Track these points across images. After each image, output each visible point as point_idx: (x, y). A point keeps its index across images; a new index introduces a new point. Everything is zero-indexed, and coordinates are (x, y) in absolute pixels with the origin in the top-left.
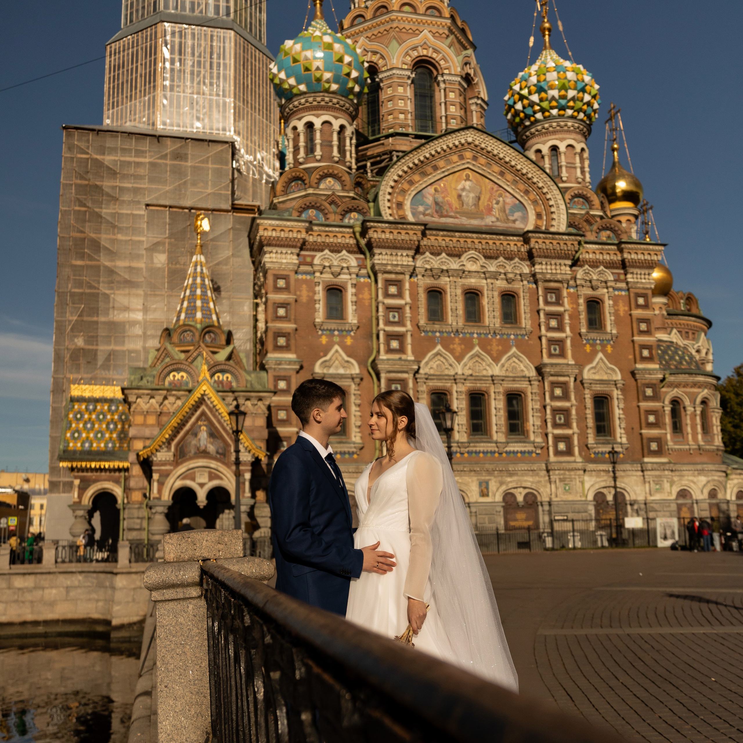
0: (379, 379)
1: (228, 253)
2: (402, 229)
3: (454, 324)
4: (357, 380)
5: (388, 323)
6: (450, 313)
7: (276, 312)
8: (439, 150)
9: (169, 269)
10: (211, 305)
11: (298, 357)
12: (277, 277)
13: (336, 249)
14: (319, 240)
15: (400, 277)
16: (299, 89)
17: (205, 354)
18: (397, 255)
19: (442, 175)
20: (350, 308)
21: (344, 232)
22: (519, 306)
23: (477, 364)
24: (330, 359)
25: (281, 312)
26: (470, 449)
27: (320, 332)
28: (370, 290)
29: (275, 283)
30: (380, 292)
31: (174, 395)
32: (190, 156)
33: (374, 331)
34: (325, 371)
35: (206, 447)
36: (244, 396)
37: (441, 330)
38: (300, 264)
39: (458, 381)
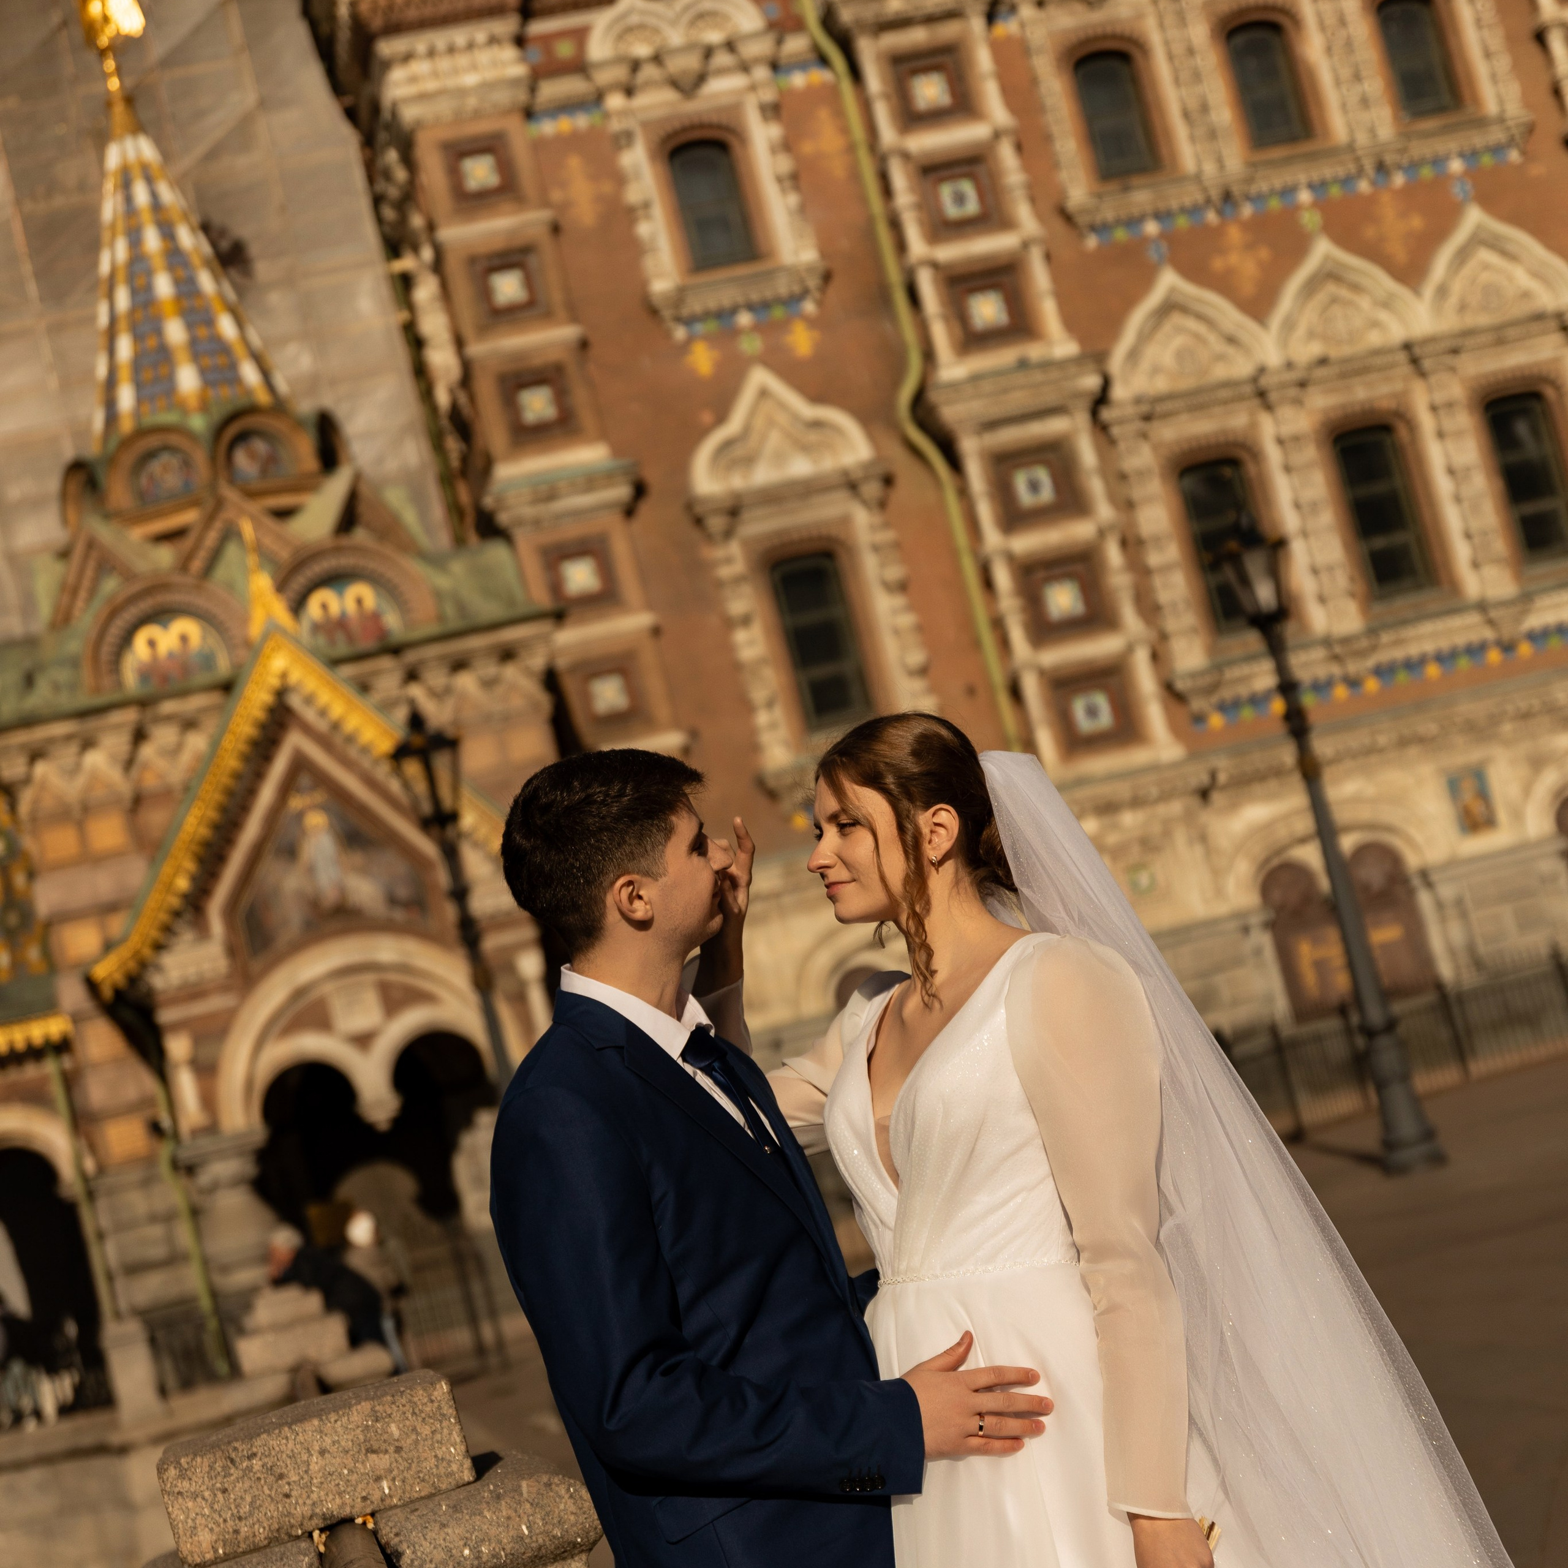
0: (955, 462)
1: (246, 98)
3: (1209, 169)
4: (872, 489)
5: (942, 228)
6: (1180, 131)
7: (485, 293)
9: (27, 221)
10: (226, 326)
11: (617, 451)
12: (457, 152)
15: (948, 31)
17: (247, 529)
20: (776, 205)
22: (1457, 31)
23: (1337, 311)
24: (747, 430)
25: (508, 287)
26: (1383, 656)
27: (680, 333)
28: (839, 113)
29: (455, 175)
30: (882, 114)
31: (169, 718)
33: (894, 276)
34: (737, 482)
35: (342, 891)
36: (442, 658)
37: (1162, 206)
38: (536, 77)
39: (1273, 396)
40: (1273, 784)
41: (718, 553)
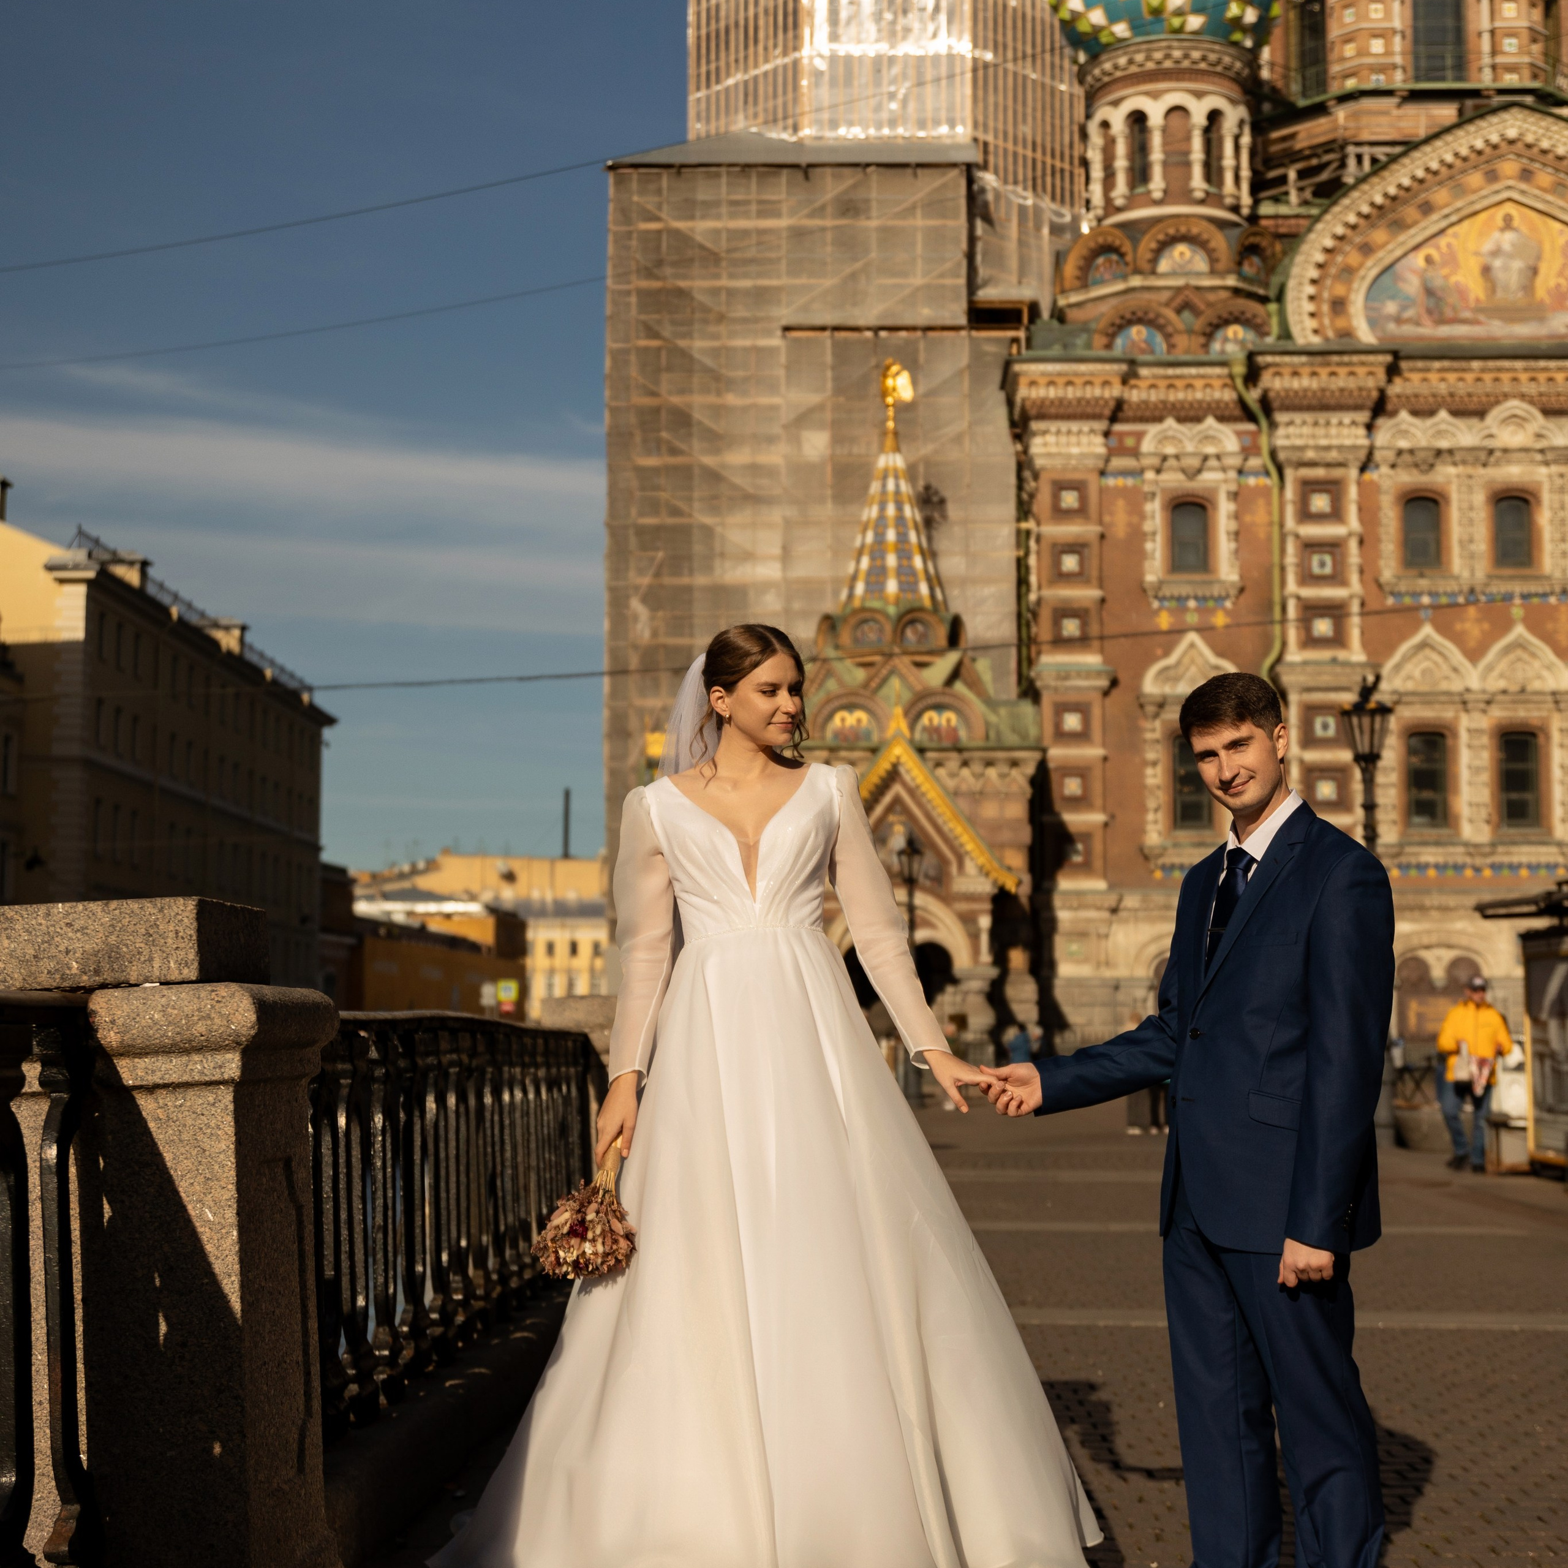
1: (961, 423)
2: (1339, 364)
3: (1466, 574)
5: (1307, 578)
6: (1456, 549)
7: (1057, 563)
8: (1434, 165)
9: (834, 466)
10: (918, 561)
11: (1106, 661)
12: (1060, 486)
13: (1190, 415)
14: (1154, 396)
15: (1337, 473)
16: (1112, 34)
17: (903, 669)
18: (1328, 424)
19: (1444, 224)
20: (1224, 547)
21: (1210, 377)
23: (1519, 665)
24: (1179, 663)
25: (1070, 563)
26: (1497, 859)
27: (1156, 604)
28: (1269, 503)
29: (1056, 498)
30: (1290, 511)
32: (874, 204)
33: (1277, 598)
34: (1167, 690)
36: (981, 759)
37: (1433, 589)
38: (1112, 453)
39: (1470, 706)
40: (1417, 914)
41: (1147, 725)
